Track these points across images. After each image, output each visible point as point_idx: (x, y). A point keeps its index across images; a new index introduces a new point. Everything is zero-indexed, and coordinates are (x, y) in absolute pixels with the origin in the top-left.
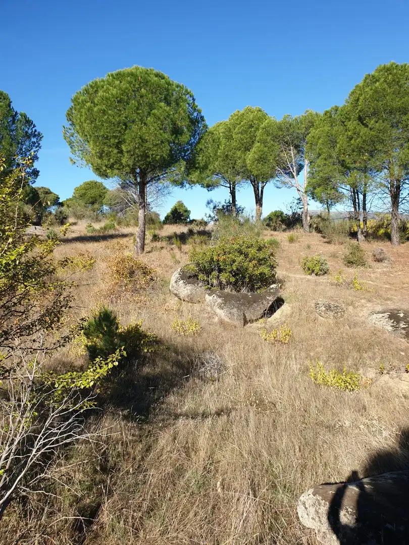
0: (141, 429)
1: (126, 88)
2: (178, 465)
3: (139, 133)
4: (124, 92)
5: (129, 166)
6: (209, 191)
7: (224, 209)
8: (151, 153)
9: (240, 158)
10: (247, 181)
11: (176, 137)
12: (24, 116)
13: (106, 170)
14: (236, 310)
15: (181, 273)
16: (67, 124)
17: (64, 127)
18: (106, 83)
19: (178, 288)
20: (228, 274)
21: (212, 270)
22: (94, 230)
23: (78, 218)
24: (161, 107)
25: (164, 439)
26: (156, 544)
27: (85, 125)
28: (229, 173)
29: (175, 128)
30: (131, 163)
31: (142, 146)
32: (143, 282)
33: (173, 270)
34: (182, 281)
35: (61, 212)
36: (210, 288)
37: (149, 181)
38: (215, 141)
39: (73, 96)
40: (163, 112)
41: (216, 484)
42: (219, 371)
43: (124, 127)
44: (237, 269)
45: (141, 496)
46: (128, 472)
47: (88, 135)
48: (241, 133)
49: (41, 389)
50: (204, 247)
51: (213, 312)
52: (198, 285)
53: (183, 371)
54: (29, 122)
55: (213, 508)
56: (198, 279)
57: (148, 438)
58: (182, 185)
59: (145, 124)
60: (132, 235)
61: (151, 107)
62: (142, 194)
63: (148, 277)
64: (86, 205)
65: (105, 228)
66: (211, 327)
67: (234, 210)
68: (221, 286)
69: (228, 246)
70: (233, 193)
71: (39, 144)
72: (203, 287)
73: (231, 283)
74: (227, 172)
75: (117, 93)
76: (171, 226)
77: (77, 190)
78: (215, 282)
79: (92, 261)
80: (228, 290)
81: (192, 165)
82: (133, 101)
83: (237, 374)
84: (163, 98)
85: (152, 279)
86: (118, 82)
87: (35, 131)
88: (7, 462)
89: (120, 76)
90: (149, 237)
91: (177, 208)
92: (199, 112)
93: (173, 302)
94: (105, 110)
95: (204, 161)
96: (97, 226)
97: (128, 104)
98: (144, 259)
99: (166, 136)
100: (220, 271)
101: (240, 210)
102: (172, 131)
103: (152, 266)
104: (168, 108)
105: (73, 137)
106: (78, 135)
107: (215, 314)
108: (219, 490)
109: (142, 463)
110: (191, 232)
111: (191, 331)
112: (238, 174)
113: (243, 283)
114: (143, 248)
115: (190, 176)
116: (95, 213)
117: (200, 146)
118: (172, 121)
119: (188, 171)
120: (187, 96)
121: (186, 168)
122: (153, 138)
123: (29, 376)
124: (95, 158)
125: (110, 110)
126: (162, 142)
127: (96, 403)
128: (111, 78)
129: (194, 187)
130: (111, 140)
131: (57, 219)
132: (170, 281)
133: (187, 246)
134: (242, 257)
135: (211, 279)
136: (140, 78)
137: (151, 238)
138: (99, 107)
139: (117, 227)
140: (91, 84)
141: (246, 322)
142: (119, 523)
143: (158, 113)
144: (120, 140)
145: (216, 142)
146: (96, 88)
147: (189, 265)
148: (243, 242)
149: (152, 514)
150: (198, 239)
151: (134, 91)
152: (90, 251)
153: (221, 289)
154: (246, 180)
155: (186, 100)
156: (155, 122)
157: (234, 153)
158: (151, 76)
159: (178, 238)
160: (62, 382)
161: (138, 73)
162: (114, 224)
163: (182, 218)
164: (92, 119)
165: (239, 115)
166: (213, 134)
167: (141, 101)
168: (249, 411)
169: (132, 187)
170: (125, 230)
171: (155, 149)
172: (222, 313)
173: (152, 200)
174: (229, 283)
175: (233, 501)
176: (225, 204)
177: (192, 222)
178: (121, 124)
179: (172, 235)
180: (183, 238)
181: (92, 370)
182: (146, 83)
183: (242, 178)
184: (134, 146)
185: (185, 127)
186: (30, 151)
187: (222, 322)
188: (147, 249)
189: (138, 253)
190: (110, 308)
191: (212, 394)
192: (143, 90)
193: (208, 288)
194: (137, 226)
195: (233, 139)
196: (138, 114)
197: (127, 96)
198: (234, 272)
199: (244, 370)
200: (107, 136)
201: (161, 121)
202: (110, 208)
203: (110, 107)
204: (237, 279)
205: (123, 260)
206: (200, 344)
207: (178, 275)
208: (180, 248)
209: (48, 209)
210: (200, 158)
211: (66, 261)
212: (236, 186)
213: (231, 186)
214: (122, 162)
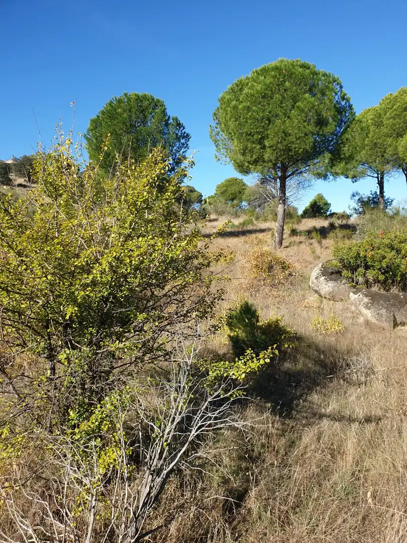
0: (283, 424)
1: (271, 83)
2: (323, 466)
3: (282, 127)
4: (268, 87)
5: (271, 161)
6: (353, 182)
7: (370, 201)
8: (294, 146)
9: (390, 146)
10: (398, 170)
11: (320, 128)
12: (176, 119)
13: (248, 167)
14: (384, 310)
15: (322, 269)
16: (214, 124)
17: (211, 127)
18: (250, 80)
19: (319, 284)
20: (376, 271)
21: (358, 267)
22: (233, 226)
23: (219, 214)
24: (305, 99)
25: (308, 437)
26: (303, 541)
27: (230, 123)
28: (377, 161)
29: (320, 119)
30: (273, 158)
31: (285, 140)
32: (282, 277)
33: (312, 266)
34: (323, 278)
35: (204, 209)
36: (355, 286)
37: (290, 175)
38: (364, 129)
39: (220, 96)
40: (308, 103)
41: (366, 494)
42: (367, 375)
43: (267, 122)
44: (387, 267)
45: (286, 490)
46: (272, 464)
47: (232, 132)
48: (394, 118)
49: (197, 373)
50: (347, 241)
51: (357, 311)
52: (341, 282)
53: (326, 370)
54: (179, 125)
55: (364, 519)
56: (341, 275)
57: (291, 434)
58: (325, 177)
59: (289, 117)
60: (269, 229)
61: (295, 100)
62: (283, 188)
63: (287, 272)
64: (226, 202)
65: (244, 224)
66: (355, 327)
67: (382, 201)
68: (367, 284)
69: (378, 241)
70: (381, 184)
71: (187, 145)
72: (346, 285)
73: (379, 282)
74: (375, 161)
75: (262, 89)
76: (310, 220)
77: (218, 187)
78: (361, 279)
79: (232, 256)
80: (375, 289)
81: (337, 156)
82: (277, 96)
83: (387, 380)
84: (307, 89)
85: (290, 275)
86: (263, 78)
87: (185, 132)
88: (169, 437)
89: (265, 71)
90: (287, 232)
91: (317, 201)
92: (348, 100)
93: (312, 299)
94: (249, 107)
95: (350, 151)
96: (236, 222)
97: (272, 98)
98: (281, 254)
99: (310, 128)
100: (367, 267)
101: (388, 202)
102: (316, 123)
103: (291, 261)
104: (313, 98)
105: (218, 135)
106: (223, 134)
107: (360, 313)
108: (370, 501)
109: (285, 458)
110: (332, 226)
111: (333, 330)
112: (388, 163)
113: (393, 282)
114: (281, 243)
115: (334, 167)
116: (235, 209)
117: (346, 136)
118: (317, 112)
119: (332, 163)
120: (334, 84)
121: (331, 159)
122: (296, 131)
123: (188, 360)
124: (239, 154)
125: (254, 106)
126: (306, 134)
127: (245, 393)
128: (255, 74)
129: (338, 179)
130: (254, 136)
131: (200, 216)
132: (309, 278)
133: (328, 240)
134: (394, 253)
135: (356, 276)
136: (284, 71)
137: (289, 232)
138: (244, 104)
139: (255, 222)
140: (236, 82)
141: (395, 325)
142: (266, 513)
143: (303, 105)
144: (264, 135)
145: (365, 131)
146: (240, 86)
147: (331, 260)
148: (396, 237)
149: (298, 510)
150: (340, 233)
151: (278, 85)
152: (230, 245)
153: (367, 288)
154: (398, 168)
155: (333, 89)
156: (299, 115)
157: (384, 141)
158: (296, 68)
159: (318, 232)
160: (216, 369)
161: (282, 66)
162: (252, 220)
163: (322, 211)
164: (237, 117)
165: (392, 99)
166: (361, 122)
167: (285, 95)
168: (401, 420)
169: (271, 182)
170: (264, 225)
171: (298, 142)
172: (368, 314)
173: (291, 194)
174: (377, 281)
175: (387, 516)
176: (371, 196)
177: (332, 215)
178: (264, 119)
179: (311, 229)
180: (323, 233)
181: (243, 361)
182: (291, 75)
183: (393, 166)
184: (277, 140)
185: (330, 118)
186: (179, 151)
187: (367, 323)
188: (285, 243)
189: (276, 247)
190: (250, 302)
191: (358, 398)
192: (287, 83)
193: (352, 286)
194: (276, 221)
195: (384, 125)
196: (282, 107)
197: (272, 91)
198: (384, 269)
199: (395, 377)
200: (251, 133)
201: (306, 114)
202: (249, 204)
203: (254, 103)
204: (386, 276)
205: (262, 255)
206: (343, 345)
207: (318, 271)
208: (320, 242)
209: (192, 207)
210: (346, 149)
211: (220, 255)
212: (385, 175)
213: (379, 175)
214: (264, 157)
